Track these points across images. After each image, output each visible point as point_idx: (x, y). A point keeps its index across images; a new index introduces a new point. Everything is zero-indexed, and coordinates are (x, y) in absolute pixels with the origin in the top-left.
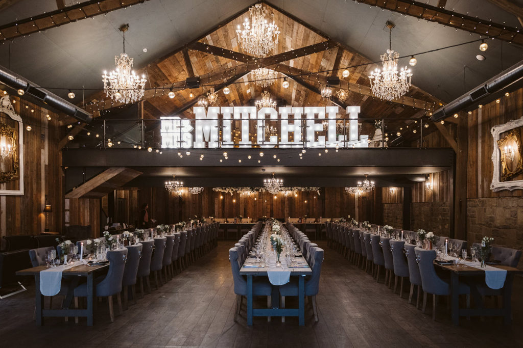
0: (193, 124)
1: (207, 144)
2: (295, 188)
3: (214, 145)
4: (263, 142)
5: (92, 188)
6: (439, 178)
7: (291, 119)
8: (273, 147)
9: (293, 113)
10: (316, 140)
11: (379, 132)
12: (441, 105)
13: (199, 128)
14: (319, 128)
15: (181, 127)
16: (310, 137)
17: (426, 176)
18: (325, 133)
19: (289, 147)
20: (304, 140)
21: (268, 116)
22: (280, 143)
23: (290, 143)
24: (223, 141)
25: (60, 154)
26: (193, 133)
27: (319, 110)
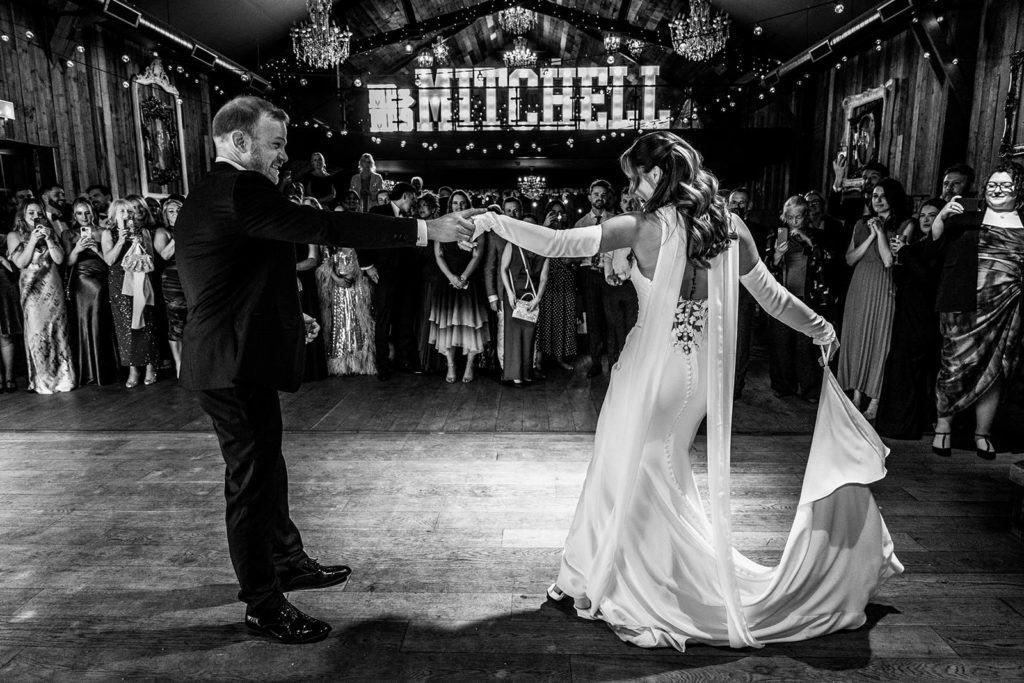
0: (415, 94)
1: (435, 125)
2: (564, 189)
3: (446, 127)
4: (517, 121)
7: (558, 86)
8: (531, 128)
9: (560, 77)
10: (595, 117)
11: (689, 104)
12: (779, 63)
13: (424, 101)
14: (599, 99)
15: (397, 100)
16: (586, 114)
18: (607, 107)
19: (555, 128)
20: (577, 119)
21: (523, 82)
22: (541, 123)
23: (555, 123)
24: (459, 121)
26: (415, 108)
27: (599, 72)
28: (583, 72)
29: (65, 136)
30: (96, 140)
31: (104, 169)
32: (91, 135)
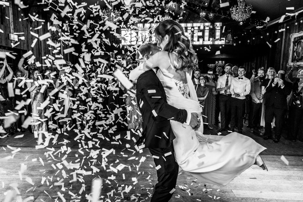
1: (143, 42)
9: (187, 26)
10: (198, 40)
11: (229, 36)
13: (140, 35)
14: (200, 34)
15: (131, 34)
16: (195, 39)
18: (203, 37)
20: (192, 40)
27: (201, 24)
28: (195, 25)
30: (39, 48)
31: (40, 56)
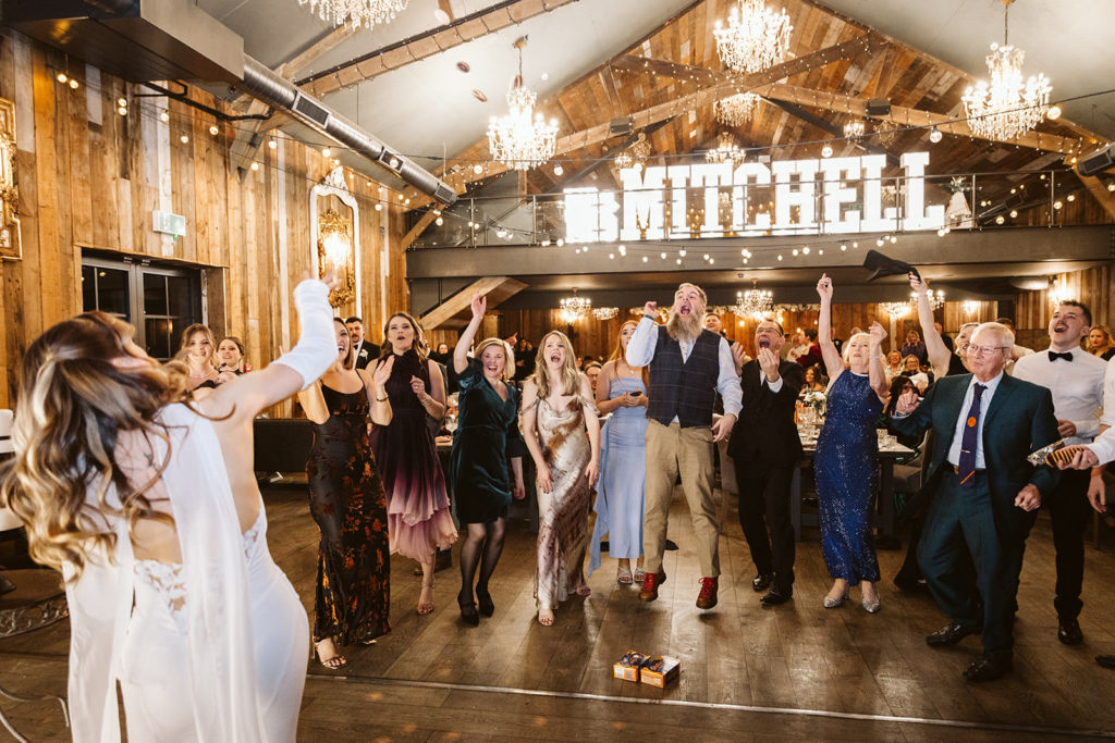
0: (620, 198)
1: (643, 231)
2: (780, 306)
3: (655, 234)
4: (744, 225)
5: (452, 313)
6: (1079, 282)
7: (795, 180)
8: (760, 234)
9: (799, 171)
10: (842, 218)
11: (958, 199)
12: (1095, 142)
15: (599, 205)
17: (1052, 279)
18: (859, 204)
19: (792, 233)
20: (820, 217)
21: (752, 179)
22: (774, 227)
23: (793, 226)
24: (672, 227)
25: (404, 257)
26: (620, 214)
27: (849, 163)
28: (827, 165)
29: (238, 254)
30: (270, 258)
31: (275, 288)
32: (265, 253)
